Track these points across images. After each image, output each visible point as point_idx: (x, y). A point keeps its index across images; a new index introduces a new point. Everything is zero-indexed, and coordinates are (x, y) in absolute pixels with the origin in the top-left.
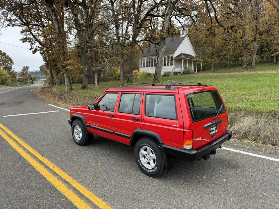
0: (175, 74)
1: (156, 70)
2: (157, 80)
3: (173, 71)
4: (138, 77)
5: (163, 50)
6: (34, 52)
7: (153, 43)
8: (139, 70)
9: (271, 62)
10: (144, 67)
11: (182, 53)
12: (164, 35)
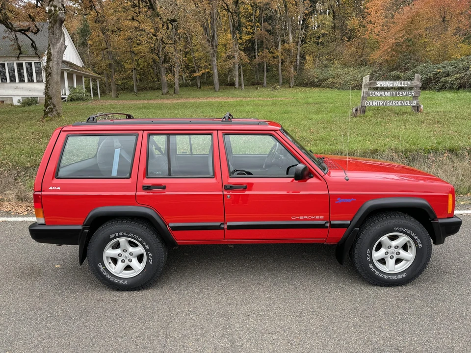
2: (55, 113)
5: (60, 45)
9: (193, 85)
12: (60, 13)
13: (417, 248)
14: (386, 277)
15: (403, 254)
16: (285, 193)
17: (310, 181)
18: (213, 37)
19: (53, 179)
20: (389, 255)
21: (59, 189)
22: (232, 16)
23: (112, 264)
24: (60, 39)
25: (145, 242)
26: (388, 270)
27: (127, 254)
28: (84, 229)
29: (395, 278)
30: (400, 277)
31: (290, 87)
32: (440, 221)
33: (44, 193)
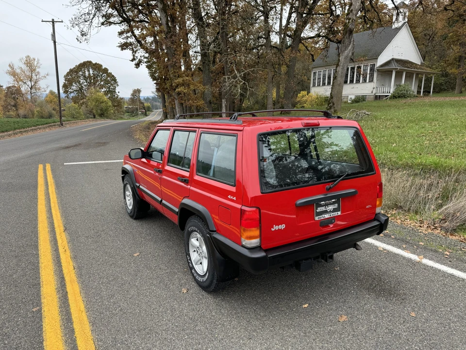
0: (377, 98)
1: (332, 91)
3: (374, 92)
4: (305, 105)
5: (348, 52)
6: (137, 65)
7: (333, 41)
8: (309, 92)
10: (319, 85)
11: (393, 59)
12: (351, 24)
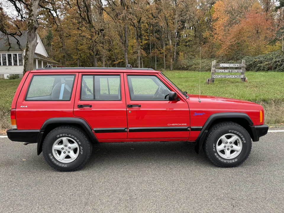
5: (34, 42)
12: (35, 24)
13: (243, 143)
14: (225, 161)
15: (235, 147)
16: (165, 109)
17: (178, 102)
18: (125, 41)
19: (23, 101)
20: (227, 148)
21: (27, 107)
22: (137, 30)
23: (58, 155)
24: (34, 39)
25: (78, 140)
26: (226, 157)
27: (67, 148)
28: (41, 131)
29: (231, 162)
30: (233, 161)
31: (170, 70)
32: (256, 127)
33: (17, 110)
